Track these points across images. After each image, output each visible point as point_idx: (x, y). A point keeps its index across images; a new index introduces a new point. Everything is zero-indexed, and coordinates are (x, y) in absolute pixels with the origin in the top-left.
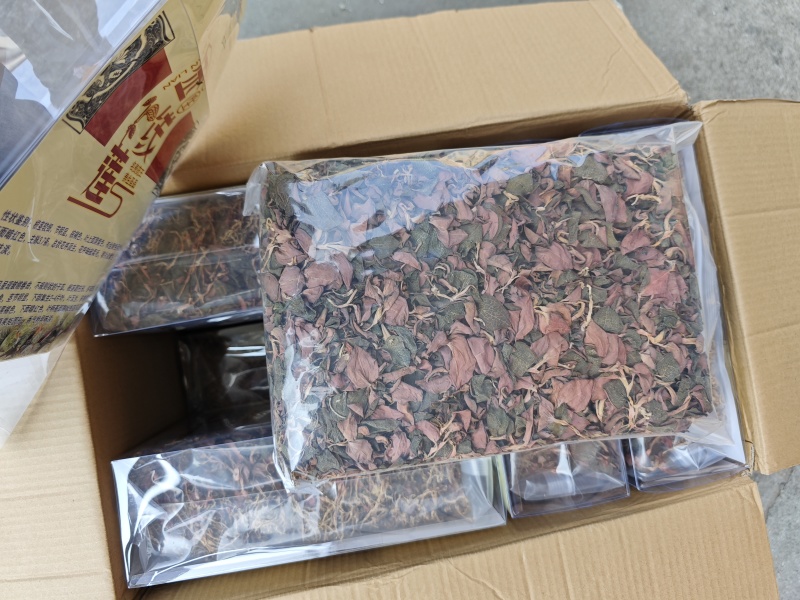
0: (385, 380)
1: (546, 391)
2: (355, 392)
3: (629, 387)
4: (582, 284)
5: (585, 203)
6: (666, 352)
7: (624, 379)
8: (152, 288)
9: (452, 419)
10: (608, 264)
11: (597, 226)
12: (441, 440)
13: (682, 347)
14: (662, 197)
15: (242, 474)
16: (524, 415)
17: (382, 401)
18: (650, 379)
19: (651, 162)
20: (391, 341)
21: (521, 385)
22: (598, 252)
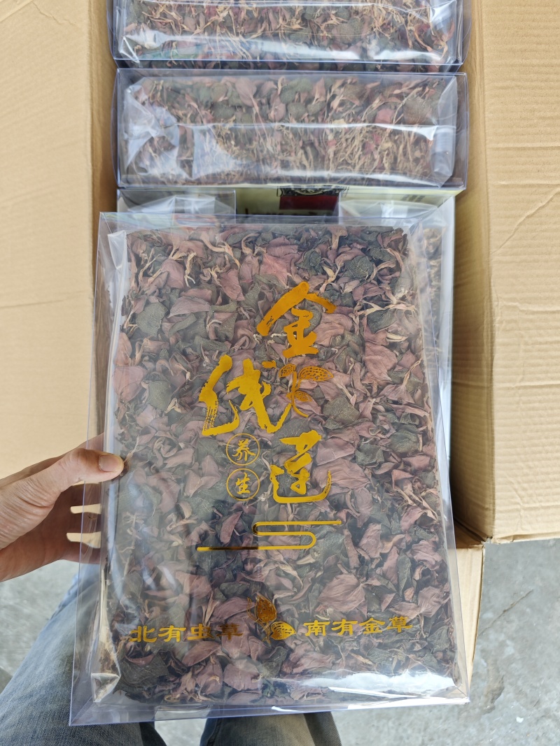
0: (357, 566)
1: (375, 390)
2: (368, 602)
3: (376, 308)
4: (270, 342)
5: (186, 328)
6: (344, 267)
7: (369, 311)
9: (400, 490)
10: (252, 314)
11: (213, 321)
12: (419, 505)
13: (340, 251)
14: (189, 251)
16: (398, 413)
17: (378, 571)
18: (368, 286)
19: (153, 258)
20: (316, 555)
21: (368, 413)
22: (239, 322)
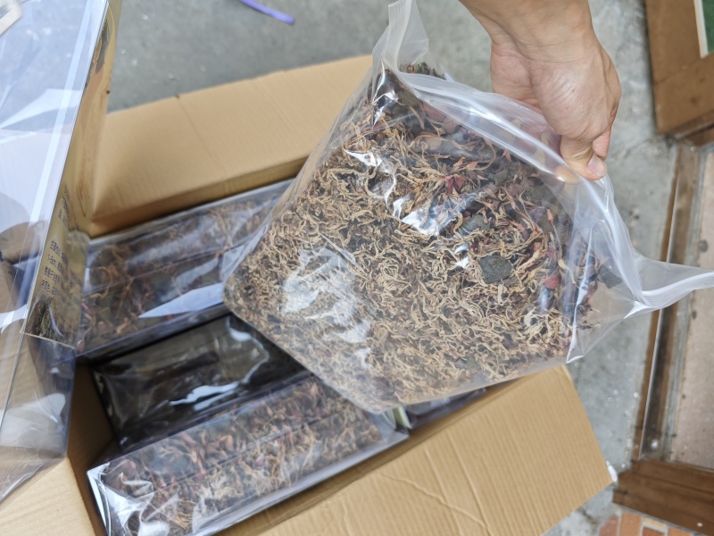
8: (91, 315)
15: (199, 456)
